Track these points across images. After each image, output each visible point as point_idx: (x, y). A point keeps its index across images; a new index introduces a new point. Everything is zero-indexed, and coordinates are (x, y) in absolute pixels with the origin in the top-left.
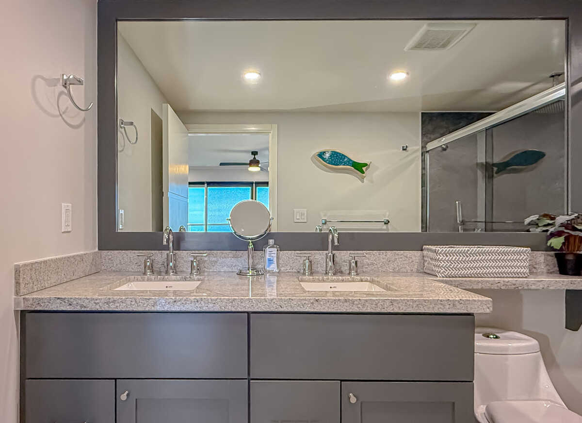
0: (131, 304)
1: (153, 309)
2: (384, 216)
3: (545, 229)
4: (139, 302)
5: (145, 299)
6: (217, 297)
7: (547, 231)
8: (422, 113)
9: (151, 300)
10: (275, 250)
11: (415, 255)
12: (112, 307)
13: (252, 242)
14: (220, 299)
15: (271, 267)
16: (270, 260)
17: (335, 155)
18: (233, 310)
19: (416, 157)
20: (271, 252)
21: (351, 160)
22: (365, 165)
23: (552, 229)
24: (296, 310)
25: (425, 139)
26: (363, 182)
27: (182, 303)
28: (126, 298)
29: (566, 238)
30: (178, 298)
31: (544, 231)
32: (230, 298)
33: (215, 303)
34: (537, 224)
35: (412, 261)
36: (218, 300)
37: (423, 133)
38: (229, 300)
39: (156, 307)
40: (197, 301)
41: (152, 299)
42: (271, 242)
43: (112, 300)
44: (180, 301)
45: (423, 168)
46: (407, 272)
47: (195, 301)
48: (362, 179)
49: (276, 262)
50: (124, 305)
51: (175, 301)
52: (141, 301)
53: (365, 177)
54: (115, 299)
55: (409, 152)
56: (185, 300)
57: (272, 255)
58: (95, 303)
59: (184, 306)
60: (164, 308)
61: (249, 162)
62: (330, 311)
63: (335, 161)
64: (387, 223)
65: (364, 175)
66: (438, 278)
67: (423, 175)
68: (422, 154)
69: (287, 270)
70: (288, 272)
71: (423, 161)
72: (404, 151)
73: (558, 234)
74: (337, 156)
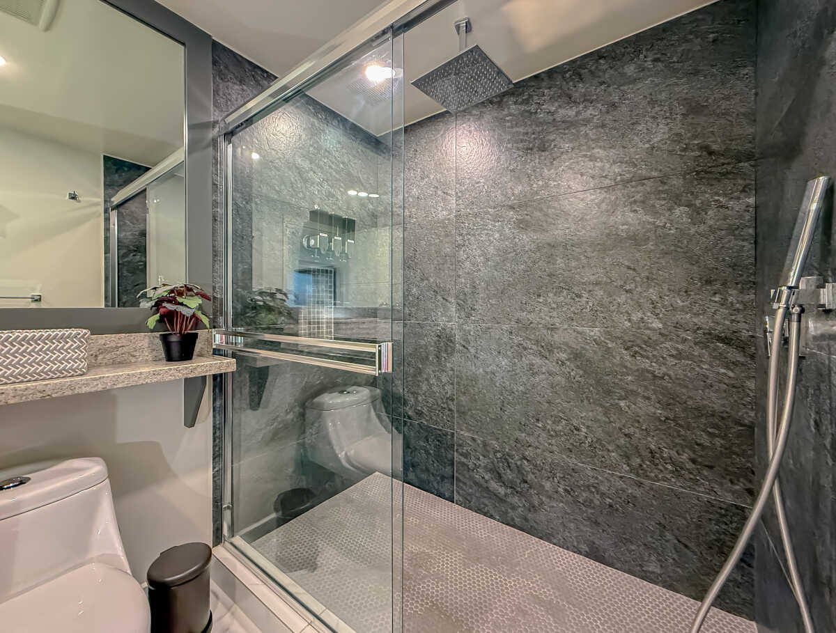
2: (33, 289)
8: (104, 156)
19: (94, 213)
37: (107, 183)
45: (107, 230)
55: (81, 204)
64: (39, 300)
68: (105, 211)
72: (73, 200)
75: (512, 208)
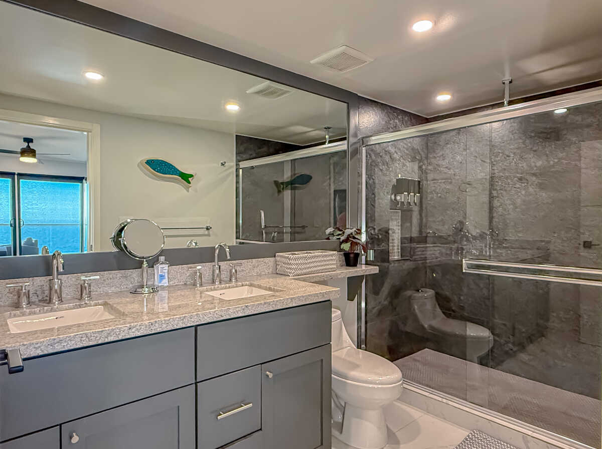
0: (81, 340)
1: (107, 341)
2: (206, 223)
3: (338, 237)
4: (91, 336)
5: (98, 332)
6: (169, 318)
7: (339, 239)
8: (236, 135)
9: (104, 332)
10: (166, 267)
11: (270, 261)
12: (58, 348)
13: (146, 261)
14: (173, 319)
15: (162, 282)
16: (161, 276)
17: (163, 165)
18: (184, 326)
19: (230, 173)
20: (162, 268)
21: (179, 171)
22: (192, 176)
23: (342, 238)
24: (232, 317)
25: (238, 158)
26: (188, 191)
27: (138, 329)
28: (75, 335)
29: (351, 244)
30: (132, 324)
31: (338, 239)
32: (181, 316)
33: (168, 323)
34: (333, 234)
35: (269, 266)
36: (171, 320)
38: (180, 317)
39: (109, 338)
40: (152, 324)
41: (106, 330)
42: (162, 258)
43: (58, 340)
44: (134, 327)
45: (237, 182)
46: (266, 274)
47: (149, 325)
48: (187, 189)
49: (167, 278)
50: (73, 342)
51: (130, 329)
52: (93, 335)
53: (190, 187)
54: (61, 339)
55: (226, 168)
56: (140, 326)
57: (164, 271)
58: (35, 348)
59: (138, 332)
60: (118, 337)
61: (19, 150)
62: (255, 313)
63: (163, 170)
64: (209, 229)
65: (190, 185)
66: (290, 278)
67: (237, 188)
68: (236, 170)
69: (175, 283)
70: (176, 285)
71: (237, 176)
72: (223, 166)
73: (346, 241)
74: (165, 165)
75: (534, 175)
